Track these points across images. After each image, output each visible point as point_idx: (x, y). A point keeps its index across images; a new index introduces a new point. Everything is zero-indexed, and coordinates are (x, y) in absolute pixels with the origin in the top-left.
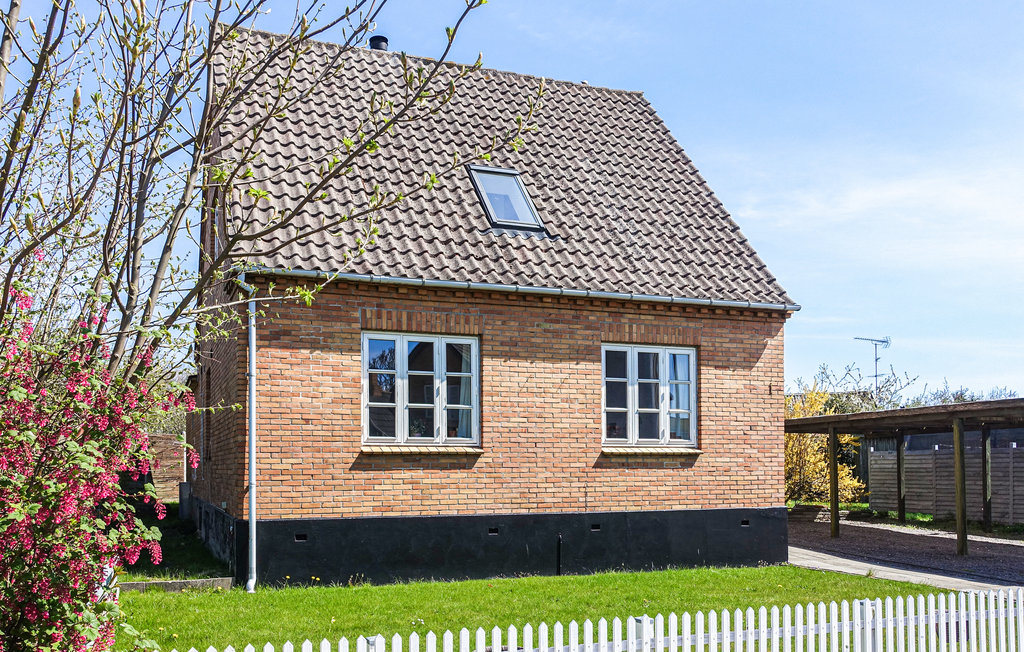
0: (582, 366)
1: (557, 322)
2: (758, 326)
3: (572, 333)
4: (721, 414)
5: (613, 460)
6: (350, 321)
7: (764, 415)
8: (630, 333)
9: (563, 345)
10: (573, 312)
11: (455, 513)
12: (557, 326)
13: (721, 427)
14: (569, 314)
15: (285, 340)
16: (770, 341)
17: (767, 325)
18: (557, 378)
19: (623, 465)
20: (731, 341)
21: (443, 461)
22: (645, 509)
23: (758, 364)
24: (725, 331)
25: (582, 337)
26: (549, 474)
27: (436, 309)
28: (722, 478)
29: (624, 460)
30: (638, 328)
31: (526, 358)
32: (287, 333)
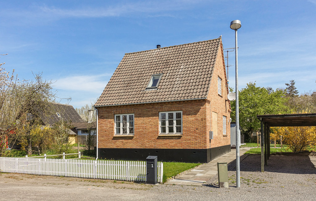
0: (154, 117)
1: (149, 109)
2: (199, 103)
3: (152, 111)
4: (188, 126)
5: (161, 137)
6: (112, 113)
7: (200, 126)
8: (165, 109)
9: (150, 113)
10: (152, 106)
11: (129, 148)
12: (149, 110)
13: (188, 129)
14: (151, 107)
15: (102, 117)
16: (202, 107)
17: (201, 103)
18: (149, 120)
19: (163, 139)
20: (191, 108)
21: (127, 138)
22: (168, 148)
23: (198, 113)
24: (189, 106)
25: (154, 111)
26: (147, 140)
27: (126, 109)
28: (188, 142)
29: (164, 137)
30: (167, 108)
31: (142, 117)
32: (103, 116)
